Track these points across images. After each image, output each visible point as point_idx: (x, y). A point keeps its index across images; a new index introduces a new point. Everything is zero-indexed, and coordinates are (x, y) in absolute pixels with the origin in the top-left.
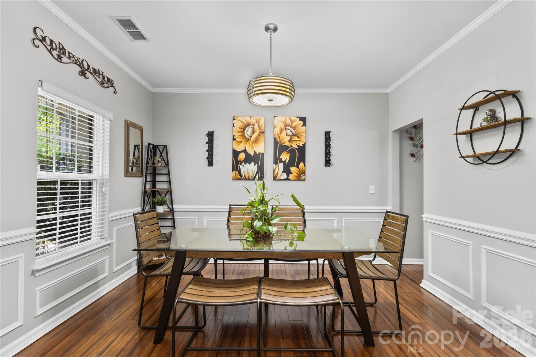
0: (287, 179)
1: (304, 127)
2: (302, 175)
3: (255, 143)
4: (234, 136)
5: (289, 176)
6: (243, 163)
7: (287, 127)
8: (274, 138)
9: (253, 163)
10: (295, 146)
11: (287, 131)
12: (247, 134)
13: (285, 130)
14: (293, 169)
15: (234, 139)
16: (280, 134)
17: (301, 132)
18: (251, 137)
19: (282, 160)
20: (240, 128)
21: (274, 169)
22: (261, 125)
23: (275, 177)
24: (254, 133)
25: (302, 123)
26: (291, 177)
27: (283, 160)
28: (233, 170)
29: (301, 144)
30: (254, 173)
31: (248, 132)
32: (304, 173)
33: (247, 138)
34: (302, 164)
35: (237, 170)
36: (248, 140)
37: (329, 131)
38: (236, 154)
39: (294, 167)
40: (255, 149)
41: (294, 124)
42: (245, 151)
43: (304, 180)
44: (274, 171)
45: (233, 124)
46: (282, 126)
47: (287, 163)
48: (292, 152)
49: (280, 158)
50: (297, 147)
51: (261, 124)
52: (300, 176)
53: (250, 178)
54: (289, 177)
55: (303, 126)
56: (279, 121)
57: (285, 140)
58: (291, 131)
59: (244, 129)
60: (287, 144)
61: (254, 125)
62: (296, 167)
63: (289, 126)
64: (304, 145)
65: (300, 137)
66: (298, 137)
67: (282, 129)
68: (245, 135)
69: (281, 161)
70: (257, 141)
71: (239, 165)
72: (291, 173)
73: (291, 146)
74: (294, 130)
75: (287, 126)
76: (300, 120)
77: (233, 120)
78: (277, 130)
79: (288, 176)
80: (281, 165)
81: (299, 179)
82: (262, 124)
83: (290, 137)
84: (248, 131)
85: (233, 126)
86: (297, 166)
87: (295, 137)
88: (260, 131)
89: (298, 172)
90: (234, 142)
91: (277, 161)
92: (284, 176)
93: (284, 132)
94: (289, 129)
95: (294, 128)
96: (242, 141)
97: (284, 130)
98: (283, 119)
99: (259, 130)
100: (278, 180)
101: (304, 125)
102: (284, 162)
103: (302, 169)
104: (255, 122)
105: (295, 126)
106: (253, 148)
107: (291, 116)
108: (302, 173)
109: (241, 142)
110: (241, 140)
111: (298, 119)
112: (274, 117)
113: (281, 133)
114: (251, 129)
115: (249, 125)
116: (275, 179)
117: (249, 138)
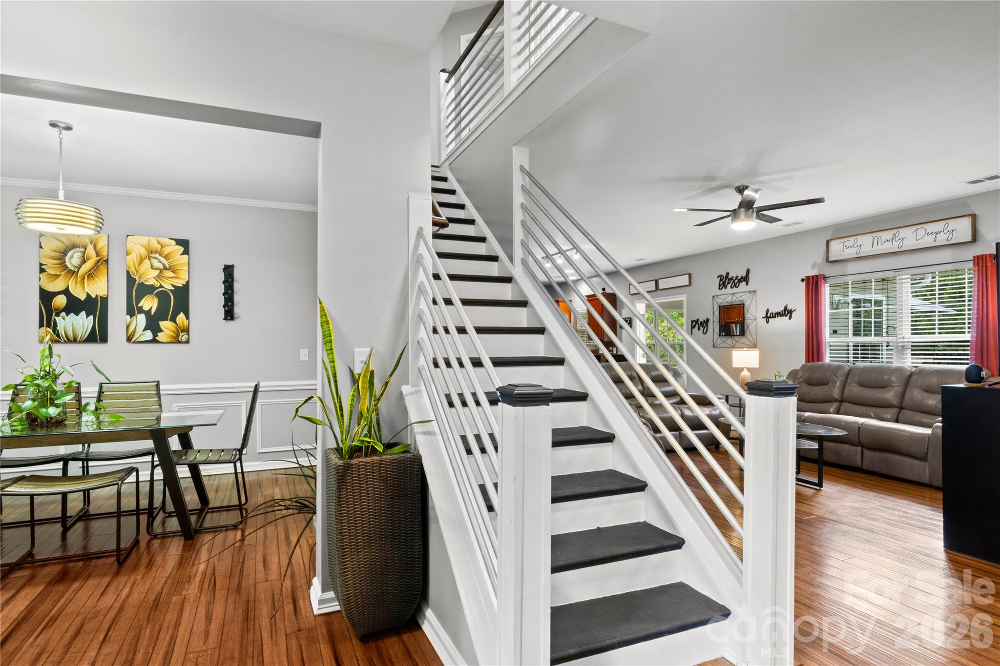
0: (154, 341)
1: (186, 256)
2: (181, 334)
3: (88, 278)
4: (41, 264)
5: (157, 336)
6: (63, 314)
7: (153, 255)
8: (128, 272)
9: (83, 314)
10: (168, 286)
11: (152, 262)
12: (70, 262)
13: (149, 259)
14: (164, 324)
15: (42, 271)
16: (139, 266)
17: (180, 264)
18: (79, 268)
19: (144, 309)
20: (55, 251)
21: (128, 323)
22: (100, 249)
23: (129, 337)
24: (84, 262)
25: (182, 249)
26: (161, 337)
27: (146, 308)
28: (41, 325)
29: (180, 283)
30: (86, 331)
31: (73, 259)
32: (186, 330)
33: (70, 270)
34: (181, 317)
35: (48, 326)
36: (72, 273)
37: (231, 264)
38: (46, 297)
39: (167, 320)
40: (87, 290)
41: (166, 251)
42: (66, 292)
43: (187, 342)
44: (128, 327)
45: (40, 243)
46: (144, 252)
47: (152, 314)
48: (163, 296)
49: (139, 305)
50: (173, 289)
51: (99, 246)
52: (178, 335)
53: (79, 339)
54: (157, 338)
55: (183, 254)
56: (136, 243)
57: (150, 278)
58: (160, 262)
59: (65, 253)
60: (152, 282)
61: (85, 248)
62: (170, 320)
63: (156, 253)
64: (186, 286)
65: (179, 271)
66: (173, 272)
67: (143, 257)
68: (68, 263)
69: (140, 310)
70: (90, 275)
71: (54, 316)
72: (162, 331)
73: (161, 286)
74: (167, 260)
75: (152, 253)
76: (177, 244)
77: (40, 237)
78: (133, 258)
79: (155, 335)
80: (141, 319)
81: (176, 340)
82: (103, 247)
83: (158, 272)
84: (72, 257)
85: (41, 247)
86: (173, 320)
87: (167, 271)
88: (98, 258)
89: (174, 329)
90: (43, 275)
91: (132, 311)
92: (149, 335)
93: (147, 263)
94: (156, 258)
95: (167, 257)
96: (60, 275)
97: (147, 260)
98: (144, 240)
99: (97, 256)
100: (135, 342)
101: (186, 252)
102: (147, 313)
103: (181, 325)
104: (88, 241)
105: (169, 253)
106: (84, 287)
107: (160, 237)
108: (183, 331)
109: (57, 276)
110: (58, 273)
111: (174, 242)
112: (128, 236)
113: (140, 264)
114: (80, 254)
115: (74, 246)
116: (129, 339)
117: (76, 270)
